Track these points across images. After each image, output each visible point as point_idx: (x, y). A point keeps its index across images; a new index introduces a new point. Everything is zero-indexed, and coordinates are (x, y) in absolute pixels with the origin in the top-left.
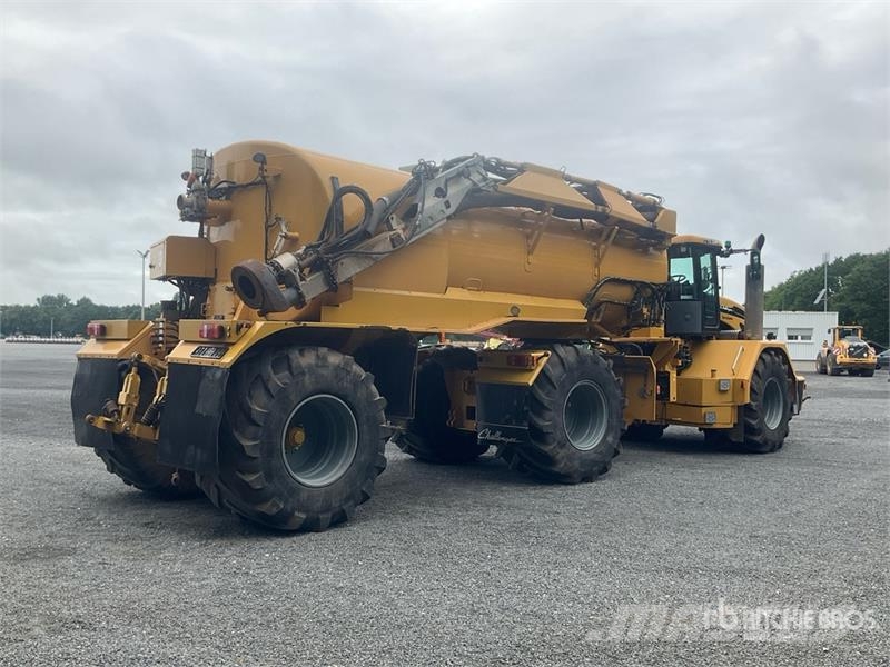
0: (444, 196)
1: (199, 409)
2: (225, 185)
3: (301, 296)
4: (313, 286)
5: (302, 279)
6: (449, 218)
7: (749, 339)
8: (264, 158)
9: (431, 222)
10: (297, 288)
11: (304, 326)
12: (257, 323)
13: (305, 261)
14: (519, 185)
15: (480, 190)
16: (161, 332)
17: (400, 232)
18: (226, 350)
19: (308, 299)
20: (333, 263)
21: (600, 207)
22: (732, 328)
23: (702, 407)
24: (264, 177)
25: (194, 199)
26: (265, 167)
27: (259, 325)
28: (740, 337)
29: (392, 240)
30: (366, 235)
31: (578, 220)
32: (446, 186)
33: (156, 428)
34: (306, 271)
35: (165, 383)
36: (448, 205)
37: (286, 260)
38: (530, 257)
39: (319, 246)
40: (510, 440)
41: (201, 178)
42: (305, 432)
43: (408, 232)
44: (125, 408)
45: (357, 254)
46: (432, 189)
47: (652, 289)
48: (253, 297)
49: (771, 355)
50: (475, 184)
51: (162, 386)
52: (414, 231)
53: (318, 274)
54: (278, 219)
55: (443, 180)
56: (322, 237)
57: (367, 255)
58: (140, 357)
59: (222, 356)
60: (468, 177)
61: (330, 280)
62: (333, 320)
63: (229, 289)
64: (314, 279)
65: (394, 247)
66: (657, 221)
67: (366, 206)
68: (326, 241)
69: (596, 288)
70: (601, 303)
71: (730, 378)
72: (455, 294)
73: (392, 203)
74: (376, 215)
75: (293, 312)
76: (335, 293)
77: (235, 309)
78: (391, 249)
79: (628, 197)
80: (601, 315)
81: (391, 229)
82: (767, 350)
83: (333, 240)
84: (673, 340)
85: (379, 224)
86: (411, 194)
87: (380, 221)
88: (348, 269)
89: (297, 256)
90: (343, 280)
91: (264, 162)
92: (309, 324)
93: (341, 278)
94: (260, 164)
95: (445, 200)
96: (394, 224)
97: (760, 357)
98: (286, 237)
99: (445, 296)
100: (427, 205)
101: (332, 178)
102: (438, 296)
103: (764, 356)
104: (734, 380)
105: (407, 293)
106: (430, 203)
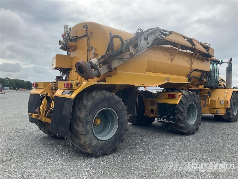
0: (147, 40)
1: (63, 113)
2: (74, 37)
3: (99, 73)
4: (103, 70)
5: (100, 67)
6: (148, 48)
7: (228, 89)
8: (87, 26)
9: (142, 49)
10: (98, 70)
11: (101, 84)
12: (84, 82)
13: (101, 61)
14: (170, 38)
15: (158, 39)
16: (54, 86)
17: (133, 52)
18: (73, 92)
19: (102, 74)
20: (110, 62)
21: (194, 46)
22: (221, 85)
23: (215, 109)
24: (87, 33)
25: (64, 41)
26: (87, 30)
27: (84, 83)
28: (225, 88)
29: (130, 54)
30: (121, 52)
31: (186, 51)
32: (147, 37)
33: (50, 119)
34: (101, 65)
35: (54, 103)
36: (148, 43)
37: (94, 61)
38: (172, 62)
39: (105, 56)
40: (170, 122)
41: (67, 35)
42: (101, 120)
43: (135, 52)
44: (42, 111)
45: (118, 59)
46: (143, 38)
47: (206, 73)
48: (83, 73)
49: (235, 93)
50: (156, 36)
51: (53, 104)
52: (137, 51)
53: (105, 65)
54: (92, 47)
55: (146, 35)
56: (106, 53)
57: (122, 59)
58: (47, 94)
59: (71, 94)
60: (154, 34)
61: (109, 67)
62: (110, 82)
63: (76, 72)
64: (104, 67)
65: (131, 57)
66: (209, 52)
67: (122, 42)
68: (108, 54)
69: (191, 72)
70: (192, 77)
71: (224, 100)
72: (149, 74)
73: (130, 42)
74: (125, 45)
75: (96, 79)
76: (111, 72)
77: (78, 78)
78: (130, 57)
79: (201, 44)
80: (191, 81)
81: (129, 51)
82: (234, 92)
83: (110, 53)
84: (207, 89)
85: (125, 49)
86: (136, 40)
87: (126, 48)
88: (116, 64)
89: (98, 59)
90: (113, 68)
91: (87, 28)
92: (102, 83)
93: (113, 67)
94: (85, 29)
95: (147, 41)
96: (131, 49)
97: (233, 94)
98: (94, 53)
99: (146, 74)
100: (141, 43)
101: (110, 33)
102: (144, 74)
103: (234, 93)
104: (225, 101)
105: (134, 73)
106: (143, 43)
